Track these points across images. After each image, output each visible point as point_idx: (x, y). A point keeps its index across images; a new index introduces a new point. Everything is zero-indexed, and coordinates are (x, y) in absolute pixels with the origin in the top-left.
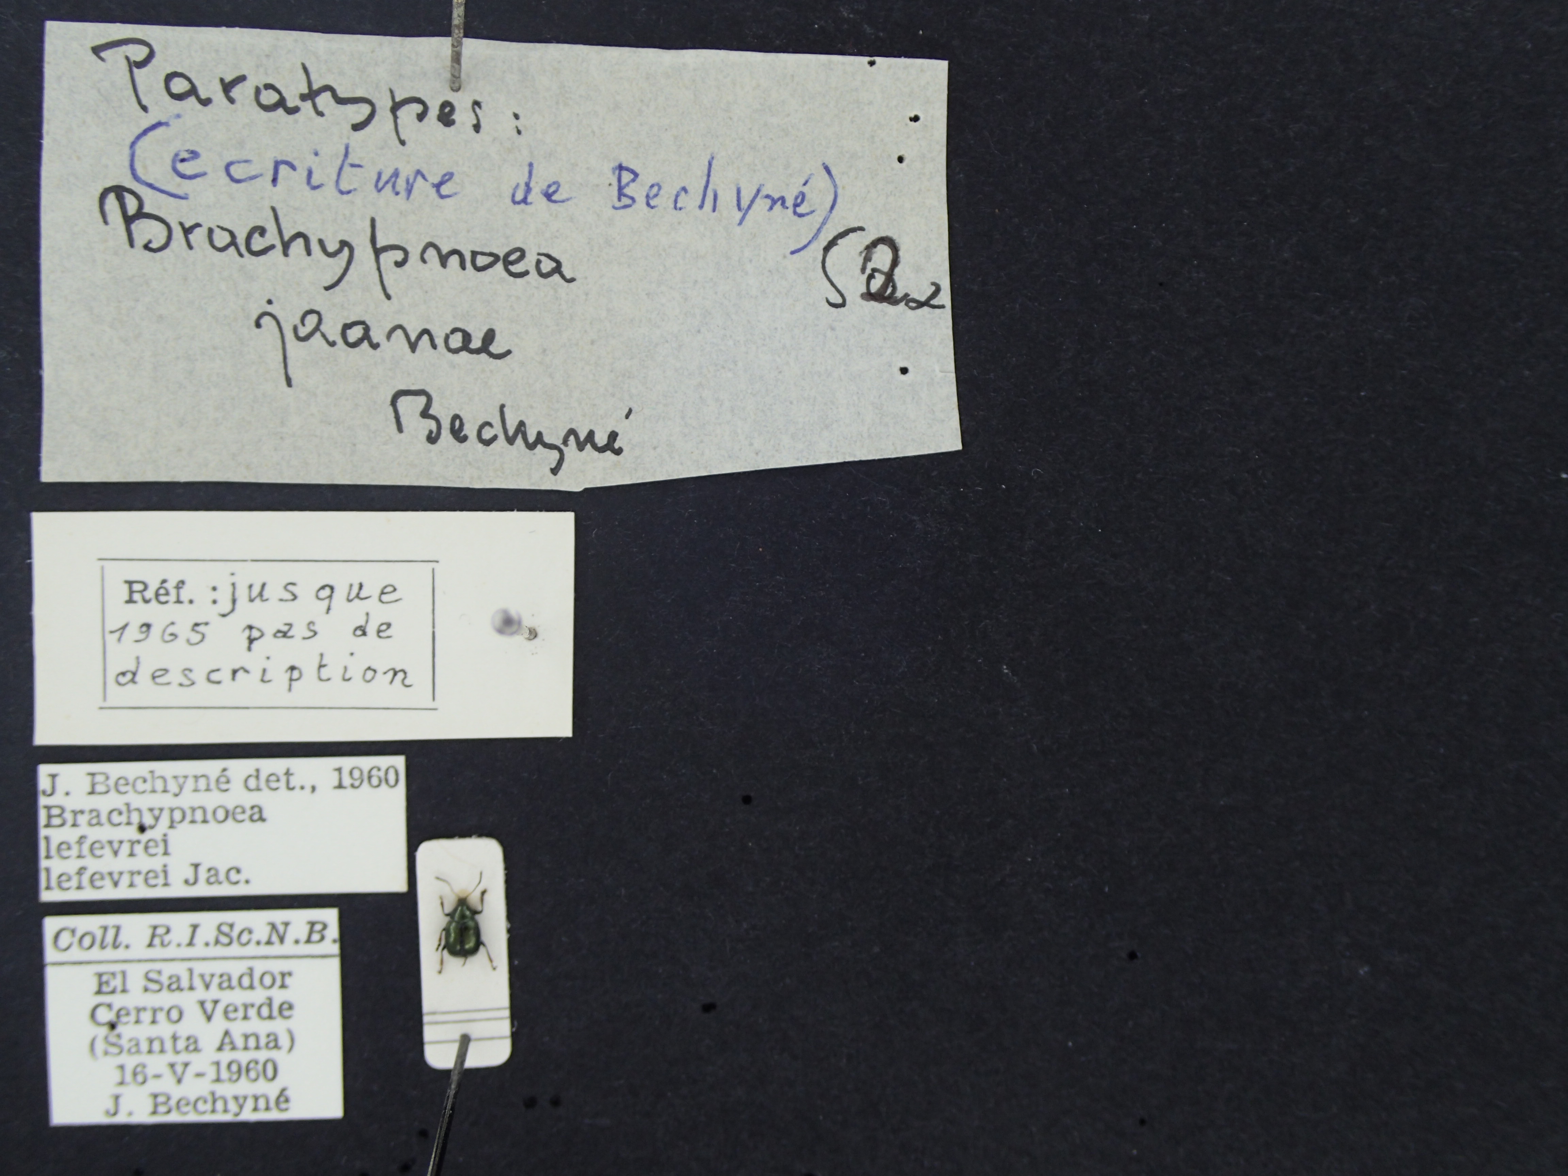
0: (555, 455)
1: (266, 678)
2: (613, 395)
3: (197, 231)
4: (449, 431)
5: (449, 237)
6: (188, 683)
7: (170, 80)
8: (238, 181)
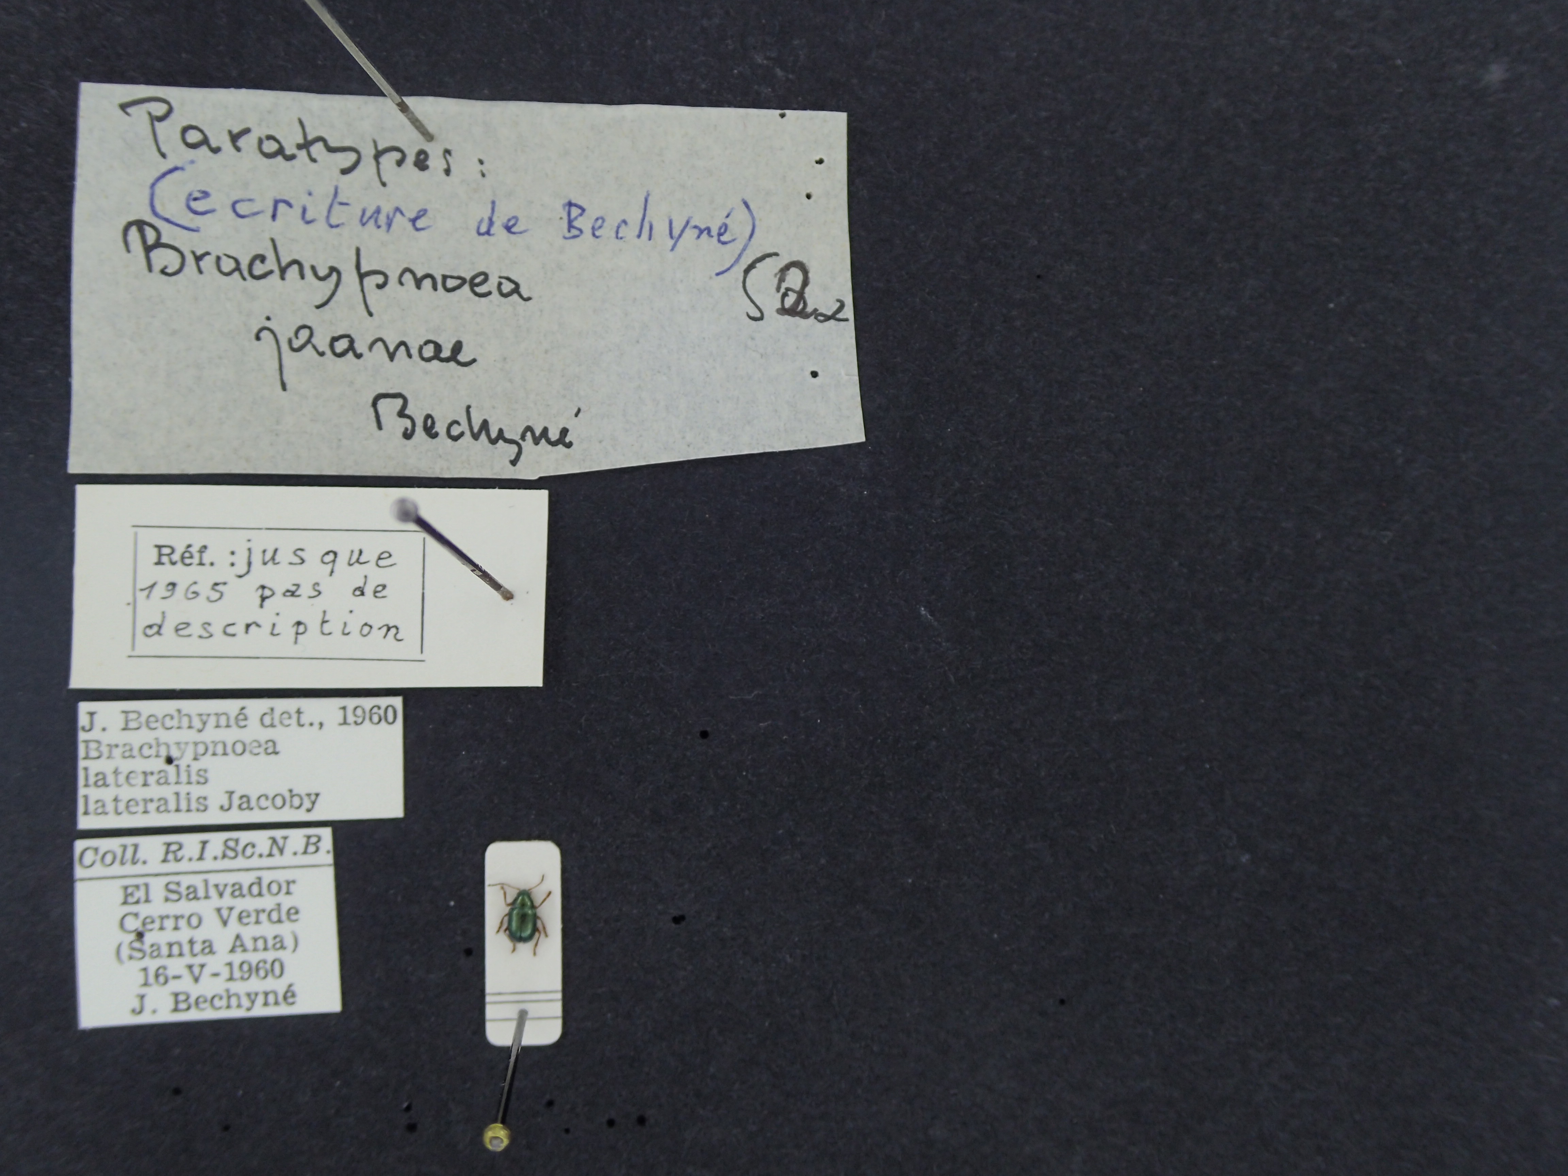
0: (514, 448)
1: (276, 632)
2: (564, 396)
3: (207, 258)
4: (422, 429)
5: (423, 263)
6: (208, 635)
7: (186, 132)
8: (242, 217)
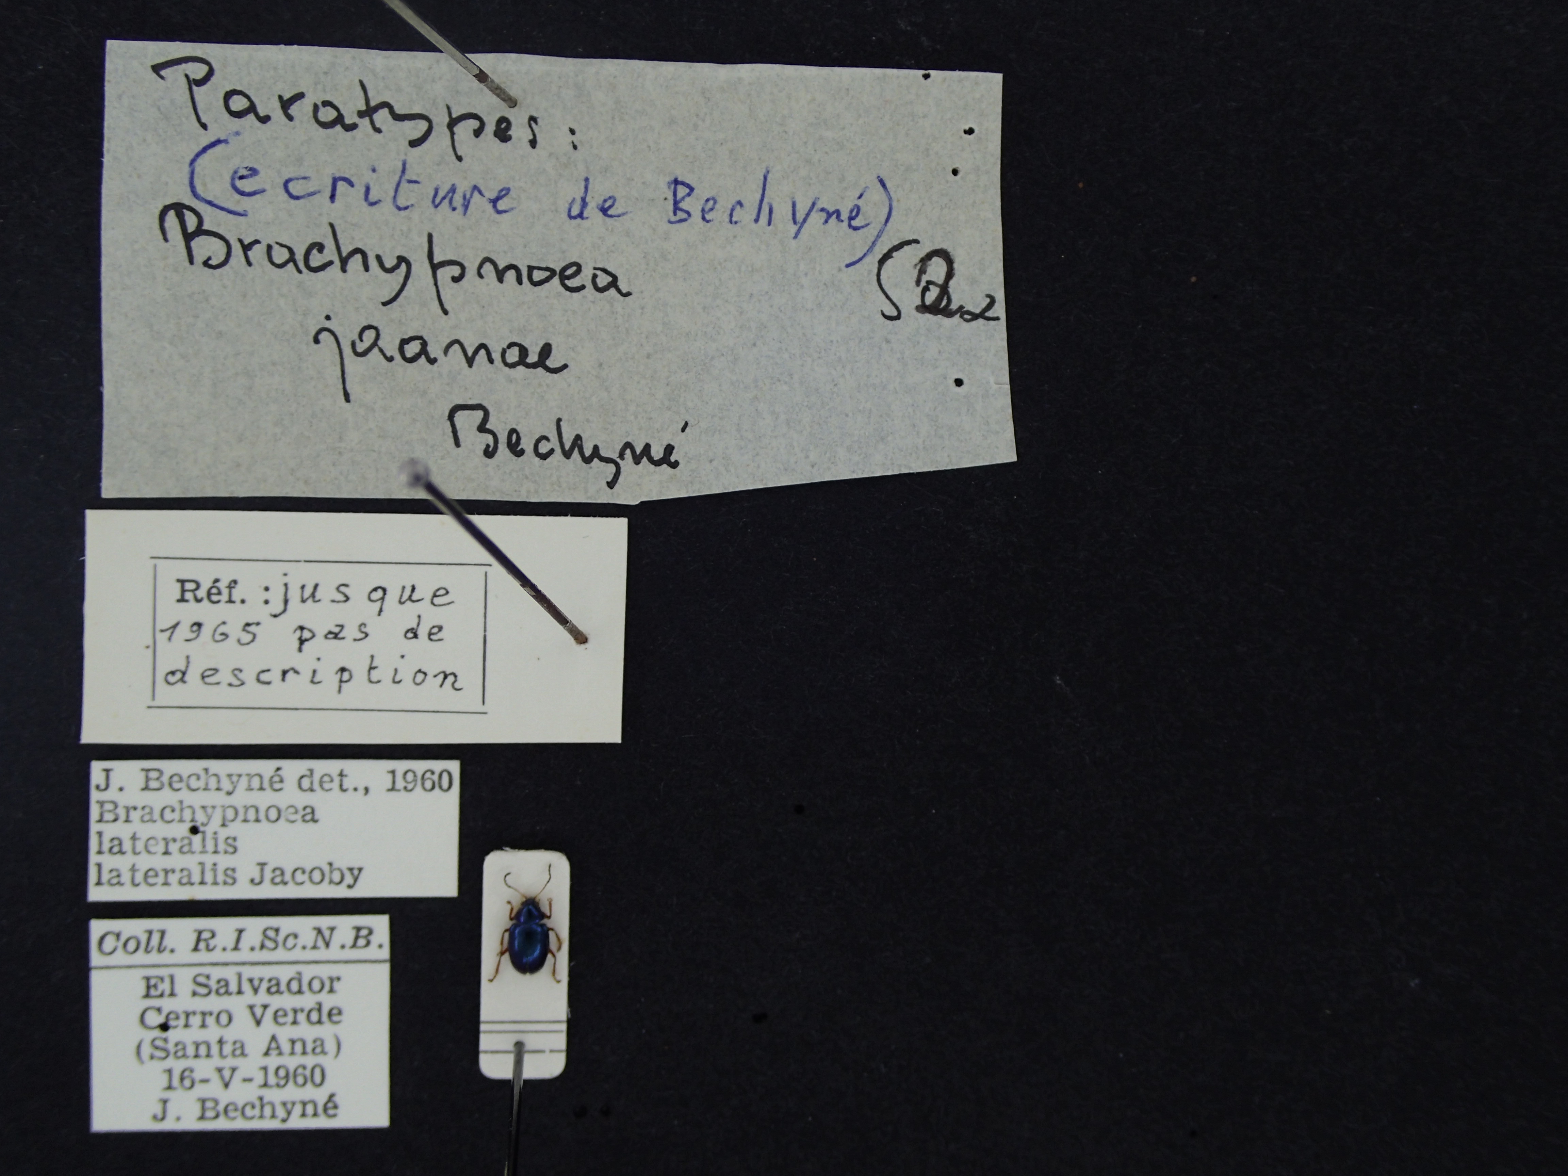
0: (612, 468)
1: (316, 680)
2: (669, 409)
3: (257, 246)
4: (506, 445)
5: (505, 252)
6: (238, 683)
7: (230, 98)
8: (297, 198)
